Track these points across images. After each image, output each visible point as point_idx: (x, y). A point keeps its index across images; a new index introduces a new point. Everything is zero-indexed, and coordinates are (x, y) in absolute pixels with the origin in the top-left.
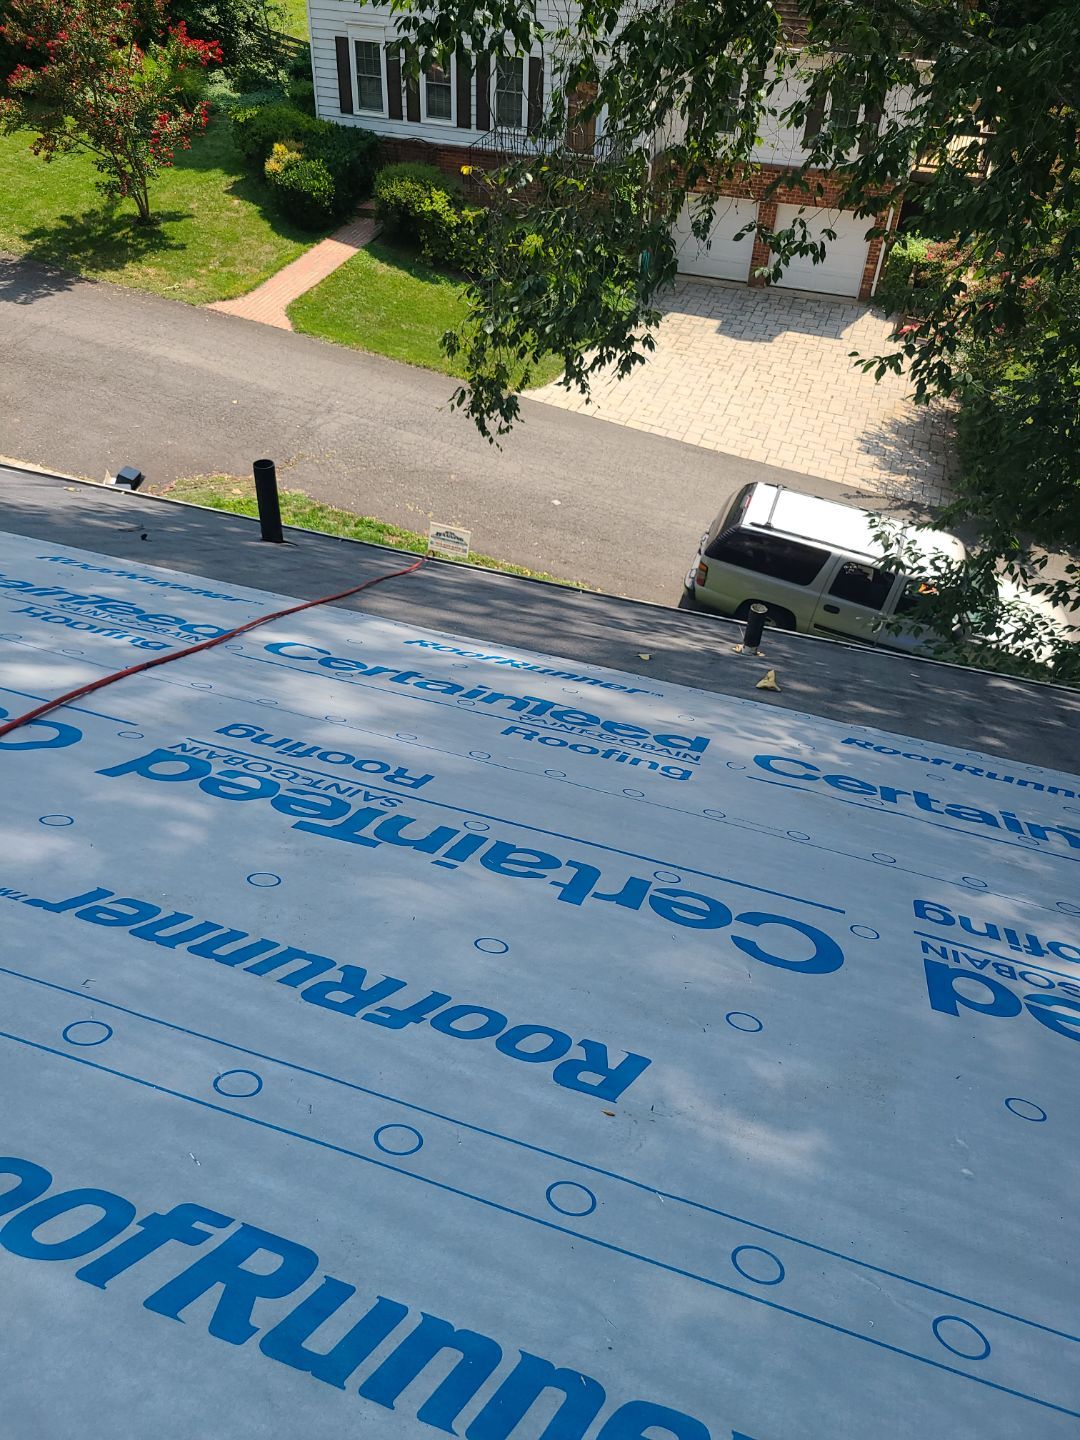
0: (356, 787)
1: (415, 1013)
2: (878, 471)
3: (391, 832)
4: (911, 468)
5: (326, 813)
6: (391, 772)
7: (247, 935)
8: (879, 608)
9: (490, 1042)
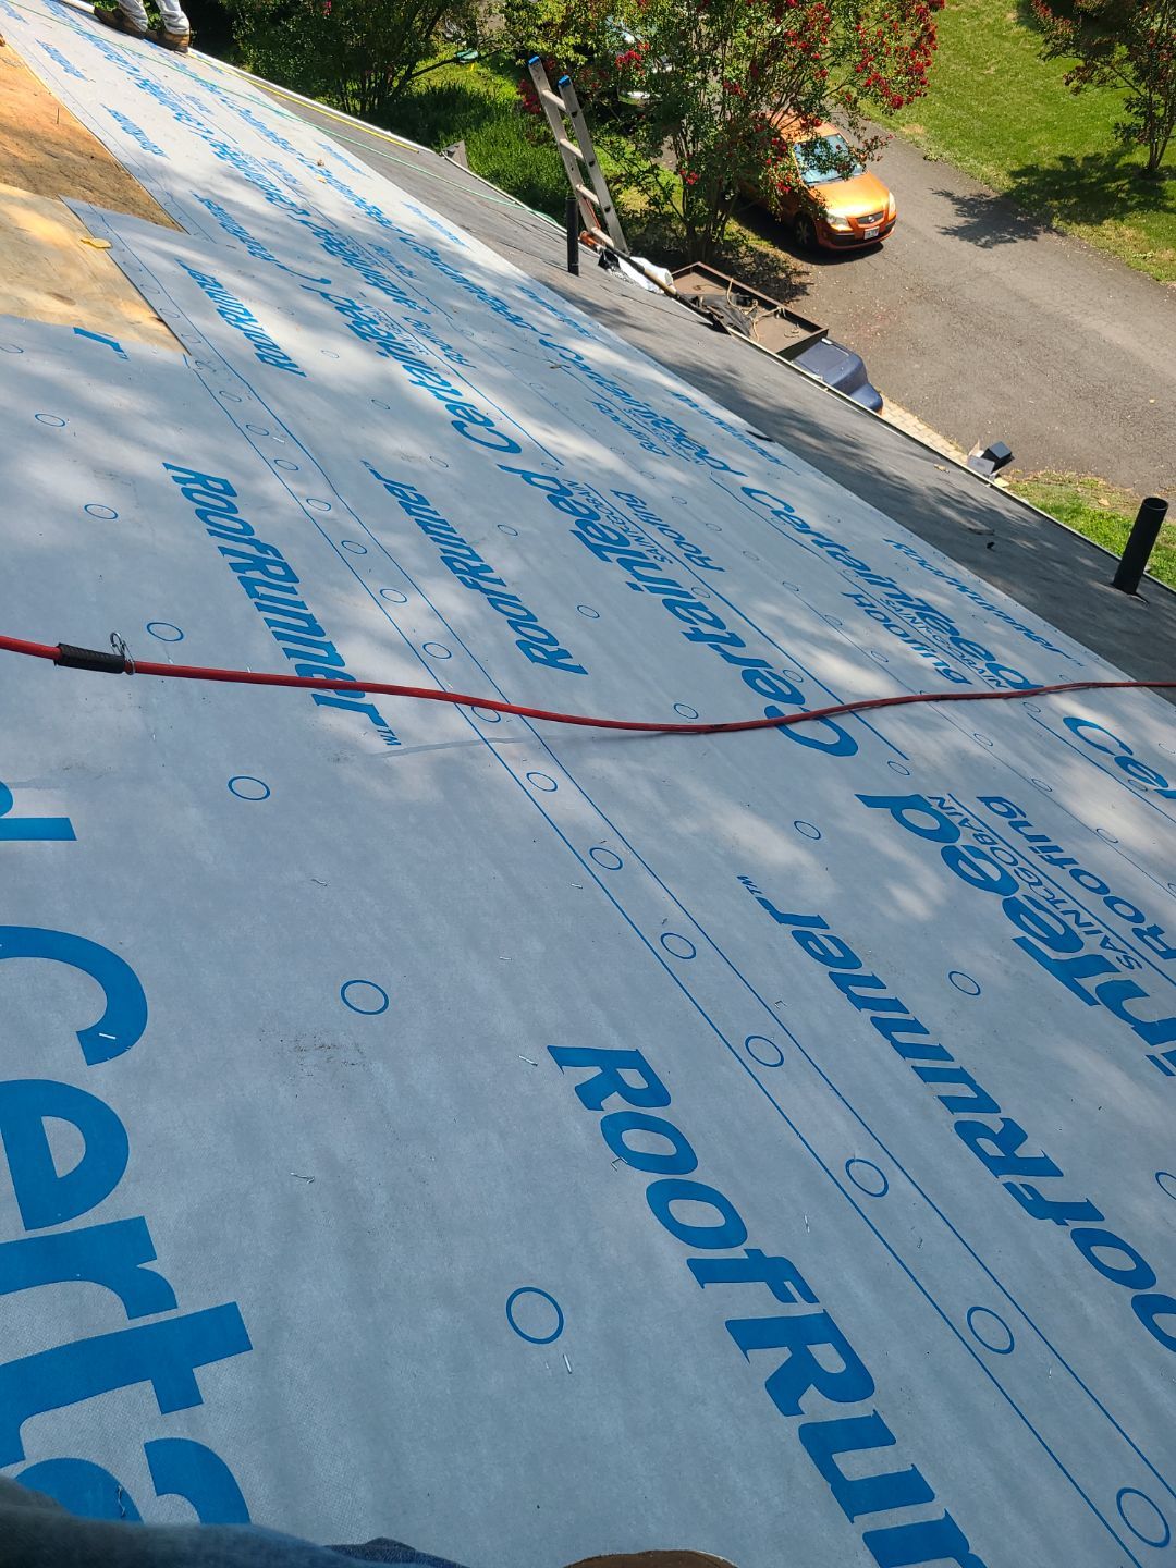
0: (1098, 926)
1: (1061, 1212)
3: (1116, 997)
5: (1054, 941)
6: (1143, 927)
7: (928, 1033)
9: (1128, 1294)
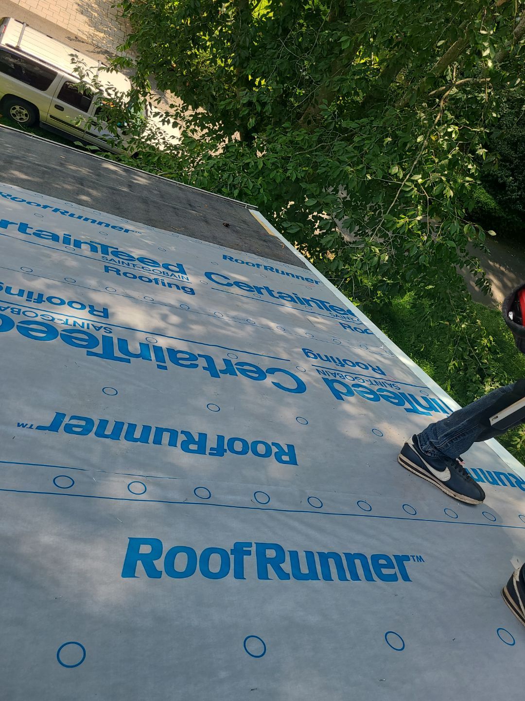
2: (87, 26)
4: (106, 29)
8: (86, 111)
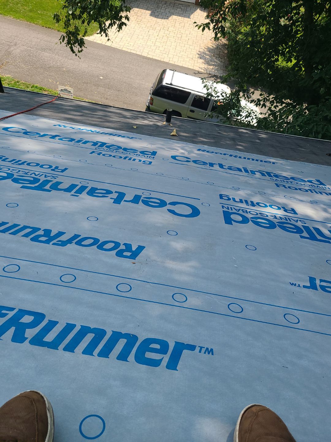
0: (42, 173)
1: (70, 241)
2: (204, 64)
3: (55, 187)
4: (214, 63)
5: (31, 182)
6: (53, 168)
7: (9, 223)
8: (206, 110)
9: (95, 247)
